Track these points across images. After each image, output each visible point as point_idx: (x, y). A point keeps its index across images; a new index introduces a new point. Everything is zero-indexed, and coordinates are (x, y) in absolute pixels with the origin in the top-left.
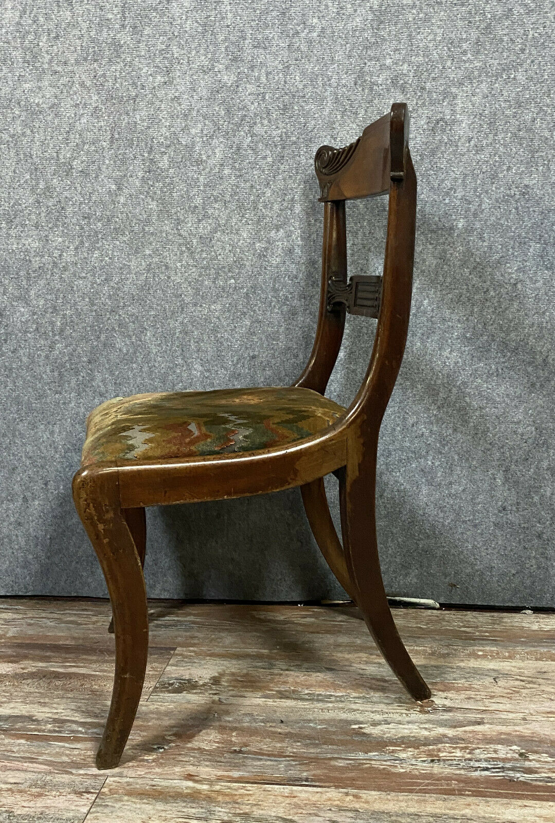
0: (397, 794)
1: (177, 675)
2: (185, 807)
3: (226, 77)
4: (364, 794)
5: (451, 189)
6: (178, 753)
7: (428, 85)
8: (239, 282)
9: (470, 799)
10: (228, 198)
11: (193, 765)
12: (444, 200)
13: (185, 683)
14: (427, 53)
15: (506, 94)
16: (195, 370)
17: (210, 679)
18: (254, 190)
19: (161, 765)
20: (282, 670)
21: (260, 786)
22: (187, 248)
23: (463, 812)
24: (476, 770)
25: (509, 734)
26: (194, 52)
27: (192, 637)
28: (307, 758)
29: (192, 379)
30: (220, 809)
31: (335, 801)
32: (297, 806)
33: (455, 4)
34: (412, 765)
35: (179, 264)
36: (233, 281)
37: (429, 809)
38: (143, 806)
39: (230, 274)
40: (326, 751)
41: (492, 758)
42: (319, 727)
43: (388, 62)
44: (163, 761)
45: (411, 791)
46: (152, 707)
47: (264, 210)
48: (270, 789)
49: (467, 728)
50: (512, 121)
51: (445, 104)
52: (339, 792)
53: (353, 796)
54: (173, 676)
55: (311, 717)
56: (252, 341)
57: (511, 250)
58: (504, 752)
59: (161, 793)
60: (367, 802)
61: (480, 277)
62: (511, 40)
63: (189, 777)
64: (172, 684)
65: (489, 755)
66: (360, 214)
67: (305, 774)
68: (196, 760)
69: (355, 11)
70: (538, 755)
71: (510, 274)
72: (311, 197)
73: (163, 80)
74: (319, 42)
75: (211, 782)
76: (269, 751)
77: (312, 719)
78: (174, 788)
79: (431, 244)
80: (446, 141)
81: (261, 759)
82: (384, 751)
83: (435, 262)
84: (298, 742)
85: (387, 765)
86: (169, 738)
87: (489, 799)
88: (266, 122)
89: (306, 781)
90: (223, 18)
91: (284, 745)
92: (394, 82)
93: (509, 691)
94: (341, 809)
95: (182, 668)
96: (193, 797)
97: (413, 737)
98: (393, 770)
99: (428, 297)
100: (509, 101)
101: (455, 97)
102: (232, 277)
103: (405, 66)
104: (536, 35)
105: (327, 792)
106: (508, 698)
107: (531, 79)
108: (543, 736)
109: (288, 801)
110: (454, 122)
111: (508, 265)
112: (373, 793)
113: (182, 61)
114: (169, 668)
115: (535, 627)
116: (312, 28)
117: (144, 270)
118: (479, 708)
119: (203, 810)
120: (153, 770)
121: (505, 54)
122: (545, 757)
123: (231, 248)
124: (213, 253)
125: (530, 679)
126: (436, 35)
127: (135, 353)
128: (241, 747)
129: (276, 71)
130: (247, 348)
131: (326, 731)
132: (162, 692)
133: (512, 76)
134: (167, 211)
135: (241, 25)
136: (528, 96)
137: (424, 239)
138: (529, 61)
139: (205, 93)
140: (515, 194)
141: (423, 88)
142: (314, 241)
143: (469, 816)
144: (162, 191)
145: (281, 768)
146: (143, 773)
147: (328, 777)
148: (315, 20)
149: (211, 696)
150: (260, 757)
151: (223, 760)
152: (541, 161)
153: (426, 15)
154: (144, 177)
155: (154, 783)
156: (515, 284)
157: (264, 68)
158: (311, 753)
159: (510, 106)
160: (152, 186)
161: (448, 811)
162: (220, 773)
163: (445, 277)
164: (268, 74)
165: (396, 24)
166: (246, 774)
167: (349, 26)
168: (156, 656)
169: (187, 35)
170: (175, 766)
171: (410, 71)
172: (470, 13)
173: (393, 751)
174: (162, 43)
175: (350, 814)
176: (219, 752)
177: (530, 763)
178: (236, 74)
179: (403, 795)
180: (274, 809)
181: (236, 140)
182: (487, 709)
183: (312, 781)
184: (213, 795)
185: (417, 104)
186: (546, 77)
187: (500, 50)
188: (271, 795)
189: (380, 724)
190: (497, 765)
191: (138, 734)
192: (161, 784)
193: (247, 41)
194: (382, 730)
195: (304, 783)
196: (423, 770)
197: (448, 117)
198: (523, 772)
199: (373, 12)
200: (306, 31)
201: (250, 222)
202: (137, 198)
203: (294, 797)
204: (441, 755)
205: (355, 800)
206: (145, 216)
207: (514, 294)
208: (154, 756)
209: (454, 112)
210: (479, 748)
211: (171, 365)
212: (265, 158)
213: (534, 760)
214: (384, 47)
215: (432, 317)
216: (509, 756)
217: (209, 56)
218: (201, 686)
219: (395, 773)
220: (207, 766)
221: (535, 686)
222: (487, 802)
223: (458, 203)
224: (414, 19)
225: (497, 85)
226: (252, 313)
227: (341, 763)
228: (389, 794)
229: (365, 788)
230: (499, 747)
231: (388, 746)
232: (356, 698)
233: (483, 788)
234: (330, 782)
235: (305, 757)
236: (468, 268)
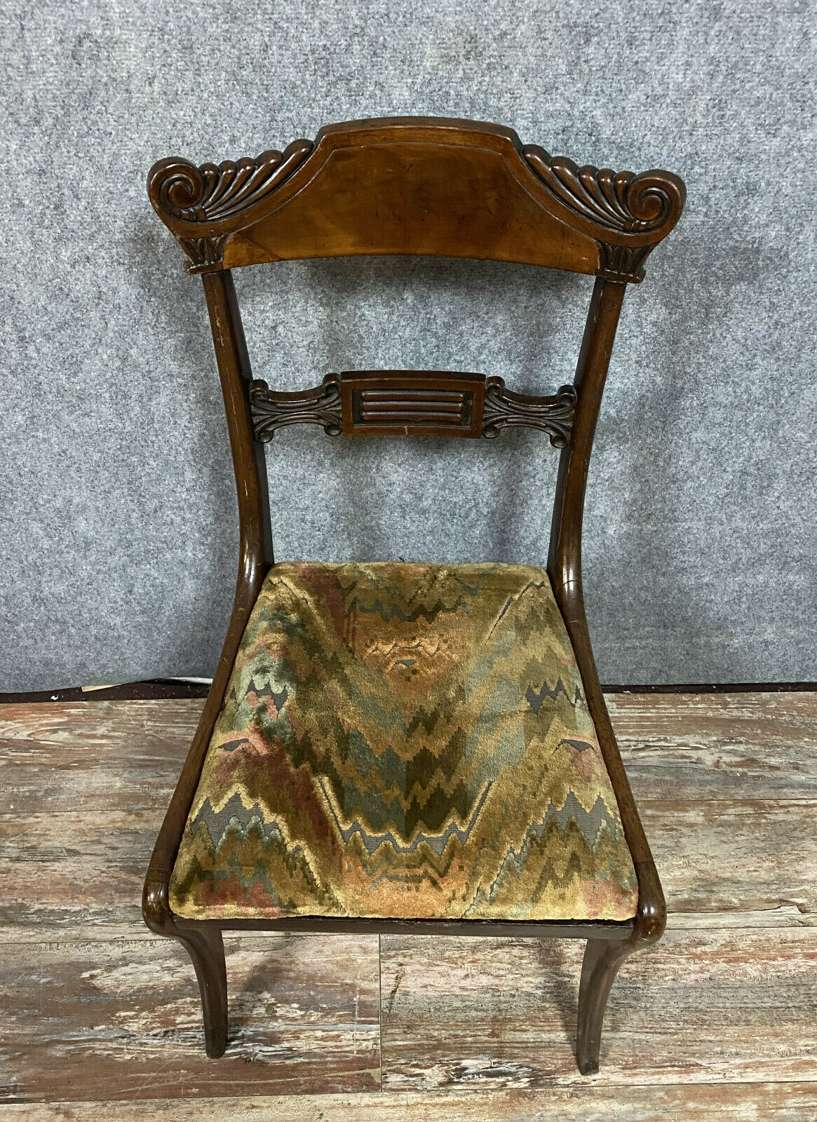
0: (114, 1103)
4: (77, 1108)
9: (195, 1103)
12: (127, 191)
34: (141, 1044)
40: (44, 1028)
42: (43, 981)
45: (131, 1096)
50: (224, 47)
52: (49, 1109)
53: (65, 1113)
55: (34, 962)
58: (251, 1003)
67: (14, 1078)
70: (287, 1007)
71: (263, 312)
77: (37, 964)
80: (105, 80)
82: (112, 1022)
84: (14, 1014)
85: (112, 1049)
87: (215, 1099)
89: (14, 1093)
97: (151, 988)
98: (118, 1058)
99: (135, 343)
105: (36, 1110)
108: (300, 967)
110: (112, 43)
112: (88, 1105)
122: (294, 1010)
131: (49, 988)
147: (40, 1080)
156: (274, 328)
158: (26, 1035)
173: (124, 1020)
177: (274, 1024)
179: (121, 1105)
183: (22, 1091)
189: (116, 967)
190: (238, 1032)
194: (117, 979)
195: (11, 1096)
196: (152, 1052)
197: (99, 32)
198: (263, 1041)
205: (65, 1121)
207: (274, 343)
209: (107, 23)
213: (280, 1016)
215: (149, 372)
216: (255, 1009)
219: (119, 1063)
222: (212, 1104)
227: (59, 1052)
228: (105, 1106)
229: (80, 1097)
230: (247, 996)
231: (119, 1010)
232: (95, 913)
233: (213, 1079)
234: (41, 1090)
235: (18, 1045)
236: (192, 300)
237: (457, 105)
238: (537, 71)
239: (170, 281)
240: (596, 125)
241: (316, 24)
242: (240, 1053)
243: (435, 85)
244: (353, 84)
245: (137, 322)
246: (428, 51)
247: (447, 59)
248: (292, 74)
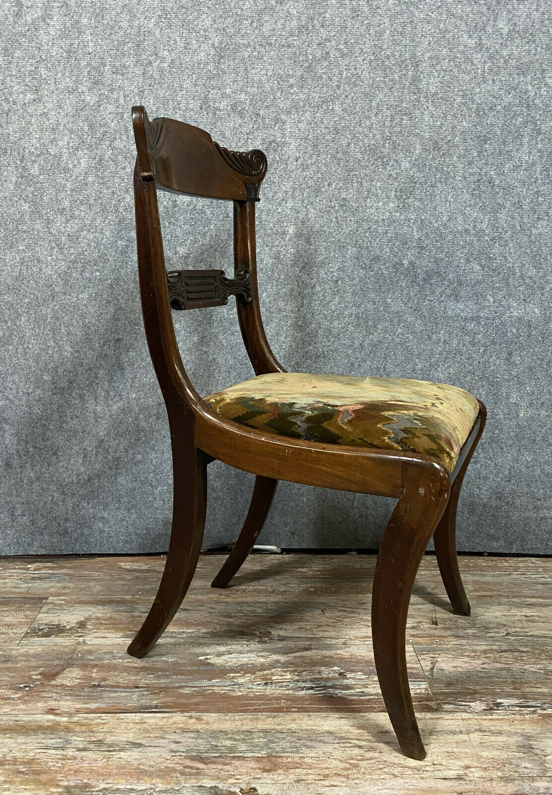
0: (234, 714)
1: (46, 622)
2: (44, 738)
3: (88, 98)
4: (205, 716)
5: (283, 200)
6: (42, 690)
7: (262, 112)
8: (103, 274)
9: (296, 715)
10: (92, 202)
11: (55, 700)
12: (277, 209)
13: (54, 628)
14: (260, 85)
15: (325, 122)
16: (66, 351)
17: (77, 624)
18: (116, 196)
19: (25, 702)
20: (142, 612)
21: (114, 715)
22: (56, 244)
23: (290, 726)
24: (303, 689)
25: (332, 657)
26: (59, 75)
27: (64, 588)
28: (157, 688)
29: (63, 359)
30: (76, 738)
31: (179, 724)
32: (146, 731)
33: (283, 46)
34: (249, 688)
35: (49, 258)
36: (98, 273)
37: (261, 725)
38: (6, 740)
39: (96, 268)
40: (175, 680)
41: (316, 679)
42: (170, 660)
43: (228, 91)
44: (28, 699)
45: (246, 711)
46: (22, 651)
47: (124, 213)
48: (122, 717)
49: (297, 654)
50: (332, 144)
51: (276, 128)
52: (184, 716)
53: (196, 718)
54: (44, 622)
56: (116, 326)
57: (332, 253)
58: (327, 673)
59: (23, 727)
60: (208, 723)
61: (308, 275)
62: (329, 78)
63: (51, 711)
64: (42, 629)
65: (314, 676)
66: (207, 219)
67: (155, 702)
68: (58, 695)
69: (200, 47)
70: (355, 674)
71: (332, 272)
72: (165, 203)
73: (32, 97)
74: (170, 71)
75: (70, 715)
76: (125, 683)
77: (165, 653)
78: (36, 721)
79: (267, 246)
80: (278, 159)
81: (117, 691)
82: (225, 678)
83: (271, 261)
84: (152, 674)
85: (227, 690)
86: (35, 677)
87: (311, 714)
88: (124, 138)
89: (155, 708)
90: (85, 46)
91: (139, 677)
92: (234, 107)
93: (334, 620)
94: (184, 731)
95: (52, 615)
96: (52, 729)
97: (251, 664)
98: (231, 694)
99: (266, 291)
100: (328, 128)
101: (284, 123)
102: (98, 270)
103: (243, 95)
104: (349, 74)
105: (174, 716)
106: (333, 626)
107: (345, 110)
108: (359, 657)
109: (138, 727)
110: (284, 143)
111: (331, 265)
112: (213, 715)
113: (49, 82)
114: (40, 615)
115: (358, 566)
116: (163, 60)
117: (18, 263)
118: (309, 636)
119: (61, 740)
120: (18, 707)
121: (325, 90)
122: (359, 675)
123: (95, 245)
124: (80, 249)
125: (352, 609)
126: (267, 70)
127: (11, 336)
128: (100, 682)
129: (132, 94)
130: (112, 332)
131: (176, 663)
132: (32, 637)
133: (331, 108)
134: (38, 212)
135: (102, 53)
136: (344, 125)
137: (261, 242)
138: (343, 96)
139: (70, 110)
140: (335, 206)
141: (258, 115)
142: (169, 241)
143: (294, 730)
144: (33, 195)
145: (135, 698)
146: (9, 710)
147: (175, 703)
148: (166, 53)
149: (77, 638)
150: (116, 689)
151: (83, 694)
152: (355, 179)
153: (259, 53)
154: (17, 181)
155: (17, 719)
156: (337, 281)
157: (122, 92)
158: (162, 683)
159: (330, 132)
160: (24, 190)
161: (276, 727)
162: (78, 706)
163: (279, 275)
164: (125, 96)
165: (234, 59)
166: (103, 705)
167: (195, 60)
168: (30, 605)
169: (53, 59)
170: (38, 702)
171: (247, 99)
172: (295, 53)
173: (233, 678)
174: (31, 65)
175: (192, 735)
176: (81, 687)
177: (347, 681)
178: (98, 95)
179: (239, 715)
180: (125, 735)
181: (99, 152)
182: (314, 636)
183: (161, 708)
184: (72, 726)
185: (253, 127)
186: (358, 110)
187: (320, 86)
188: (122, 722)
189: (223, 655)
190: (320, 684)
191: (8, 675)
192: (23, 719)
193: (107, 68)
194: (224, 660)
195: (154, 710)
196: (258, 692)
197: (279, 139)
198: (341, 689)
199: (214, 48)
200: (158, 61)
201: (112, 223)
202: (10, 200)
203: (144, 723)
204: (274, 678)
205: (197, 722)
206: (18, 216)
207: (336, 290)
208: (20, 695)
209: (283, 135)
210: (307, 671)
211: (44, 347)
212: (124, 168)
213: (351, 678)
214: (224, 79)
215: (270, 308)
216: (330, 676)
217: (74, 79)
218: (69, 630)
219: (233, 696)
220: (68, 700)
221: (356, 615)
222: (310, 716)
223: (289, 212)
224: (249, 56)
225: (318, 114)
226: (116, 302)
227: (187, 691)
228: (227, 715)
229: (206, 711)
230: (323, 668)
231: (229, 673)
232: (203, 633)
233: (307, 704)
234: (177, 708)
235: (156, 687)
236: (298, 267)
237: (429, 169)
238: (464, 156)
239: (289, 256)
240: (492, 178)
241: (371, 135)
242: (325, 693)
243: (420, 161)
244: (385, 160)
245: (269, 278)
246: (418, 147)
247: (425, 150)
248: (359, 156)
